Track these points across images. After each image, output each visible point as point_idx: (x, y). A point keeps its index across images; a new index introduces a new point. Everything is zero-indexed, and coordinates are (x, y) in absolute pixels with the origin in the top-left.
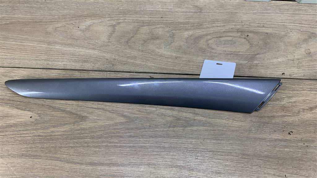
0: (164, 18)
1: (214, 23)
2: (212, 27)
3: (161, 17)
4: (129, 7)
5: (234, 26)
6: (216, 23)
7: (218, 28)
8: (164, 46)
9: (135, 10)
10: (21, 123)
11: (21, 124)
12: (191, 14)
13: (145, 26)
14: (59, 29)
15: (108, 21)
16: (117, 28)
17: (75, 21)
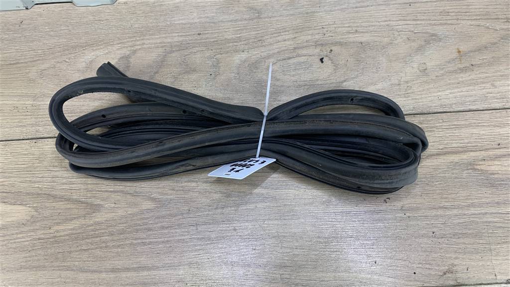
0: (203, 34)
1: (279, 34)
2: (276, 43)
3: (198, 34)
4: (147, 22)
5: (310, 37)
6: (282, 34)
7: (286, 42)
8: (204, 83)
9: (157, 26)
10: (12, 223)
11: (13, 225)
12: (244, 22)
13: (174, 51)
14: (48, 72)
15: (118, 49)
16: (131, 60)
17: (70, 56)
